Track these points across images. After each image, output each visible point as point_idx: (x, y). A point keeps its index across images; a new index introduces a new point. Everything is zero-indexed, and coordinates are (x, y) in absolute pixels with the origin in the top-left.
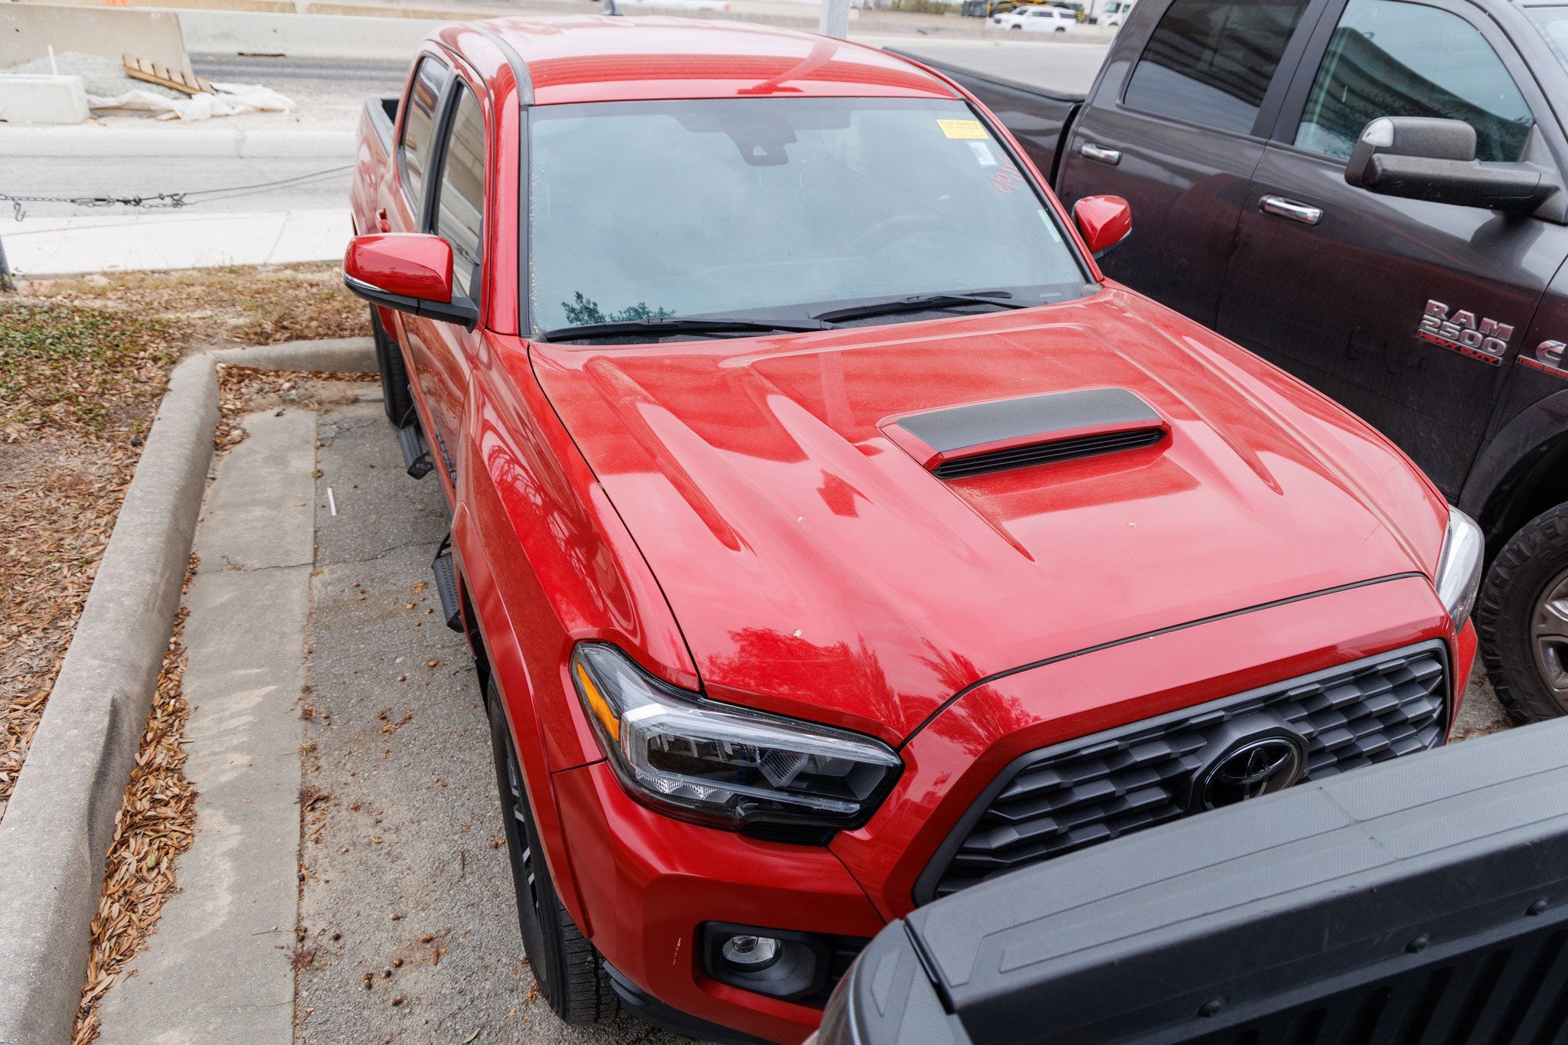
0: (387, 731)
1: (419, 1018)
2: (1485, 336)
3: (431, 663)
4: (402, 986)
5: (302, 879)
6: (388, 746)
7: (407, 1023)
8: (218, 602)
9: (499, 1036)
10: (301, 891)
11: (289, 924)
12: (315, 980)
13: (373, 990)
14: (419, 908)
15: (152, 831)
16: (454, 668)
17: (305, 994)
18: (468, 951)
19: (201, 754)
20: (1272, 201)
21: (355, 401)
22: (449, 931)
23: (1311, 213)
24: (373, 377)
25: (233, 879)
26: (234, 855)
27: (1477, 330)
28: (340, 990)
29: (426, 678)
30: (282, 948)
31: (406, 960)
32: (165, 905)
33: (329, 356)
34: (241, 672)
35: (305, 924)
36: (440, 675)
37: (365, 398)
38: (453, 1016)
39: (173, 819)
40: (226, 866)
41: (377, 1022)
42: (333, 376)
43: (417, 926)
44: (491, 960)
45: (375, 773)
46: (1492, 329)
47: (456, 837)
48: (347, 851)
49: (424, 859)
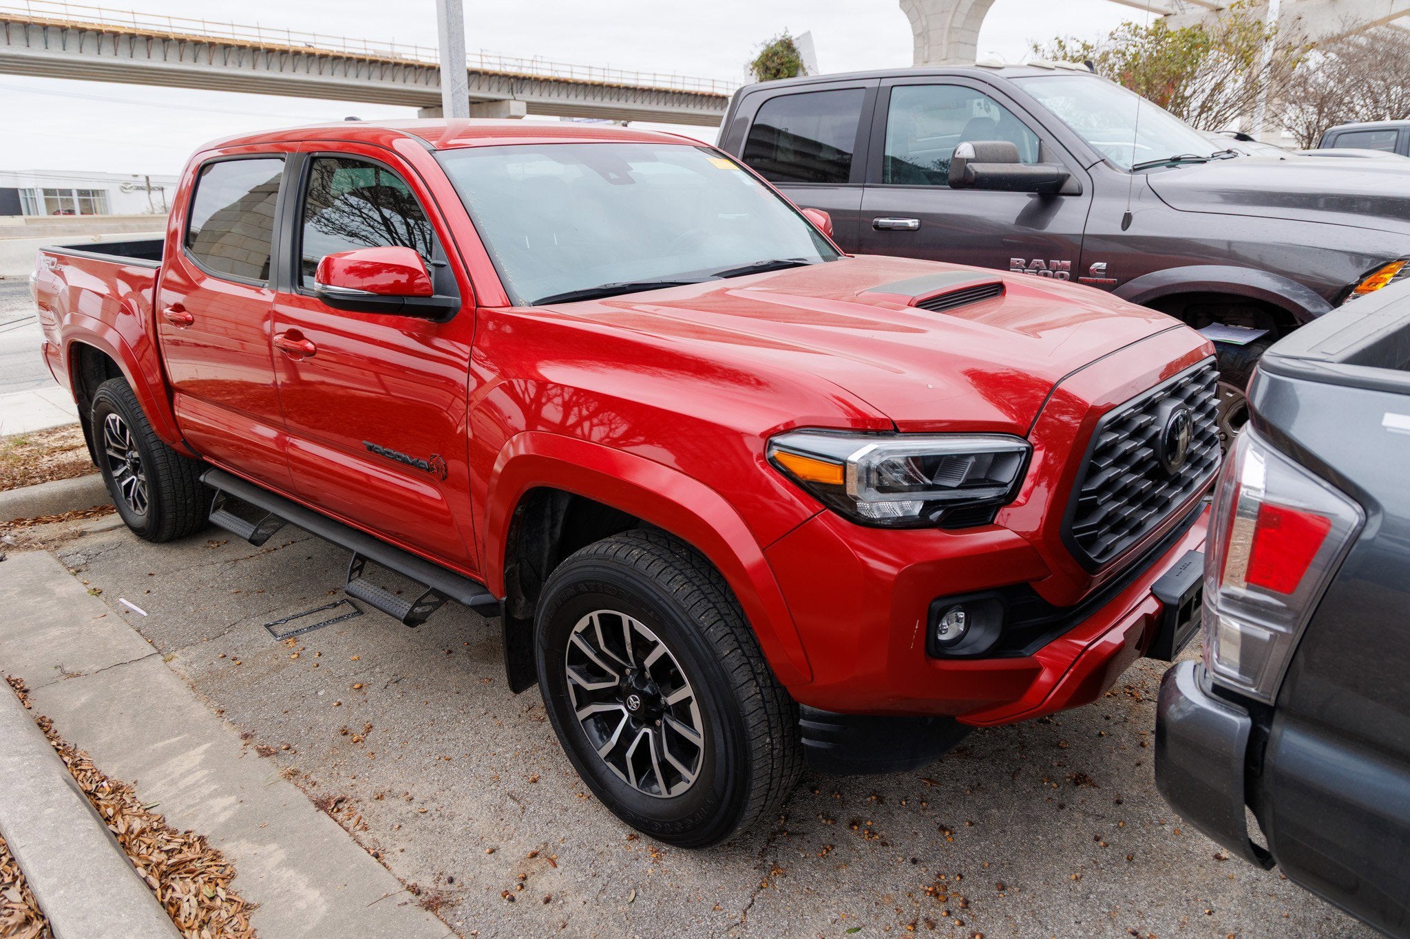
0: (357, 741)
1: (574, 903)
2: (1054, 271)
3: (356, 686)
4: (539, 891)
5: (377, 856)
6: (369, 750)
7: (567, 909)
8: (78, 704)
9: (653, 888)
10: (384, 865)
11: (396, 887)
12: (459, 913)
13: (517, 901)
14: (505, 839)
15: (186, 873)
16: (381, 685)
17: (459, 924)
18: (576, 849)
19: (177, 810)
20: (882, 221)
21: (82, 534)
22: (546, 844)
23: (912, 223)
24: (84, 514)
25: (306, 880)
26: (290, 863)
27: (1048, 269)
28: (489, 911)
29: (361, 698)
30: (406, 903)
31: (528, 873)
32: (251, 921)
34: (160, 745)
35: (411, 882)
36: (371, 692)
37: (92, 530)
38: (603, 891)
39: (199, 859)
40: (288, 873)
41: (542, 918)
42: (36, 521)
43: (515, 850)
44: (602, 848)
45: (373, 771)
46: (1057, 266)
47: (493, 787)
48: (400, 826)
49: (478, 809)
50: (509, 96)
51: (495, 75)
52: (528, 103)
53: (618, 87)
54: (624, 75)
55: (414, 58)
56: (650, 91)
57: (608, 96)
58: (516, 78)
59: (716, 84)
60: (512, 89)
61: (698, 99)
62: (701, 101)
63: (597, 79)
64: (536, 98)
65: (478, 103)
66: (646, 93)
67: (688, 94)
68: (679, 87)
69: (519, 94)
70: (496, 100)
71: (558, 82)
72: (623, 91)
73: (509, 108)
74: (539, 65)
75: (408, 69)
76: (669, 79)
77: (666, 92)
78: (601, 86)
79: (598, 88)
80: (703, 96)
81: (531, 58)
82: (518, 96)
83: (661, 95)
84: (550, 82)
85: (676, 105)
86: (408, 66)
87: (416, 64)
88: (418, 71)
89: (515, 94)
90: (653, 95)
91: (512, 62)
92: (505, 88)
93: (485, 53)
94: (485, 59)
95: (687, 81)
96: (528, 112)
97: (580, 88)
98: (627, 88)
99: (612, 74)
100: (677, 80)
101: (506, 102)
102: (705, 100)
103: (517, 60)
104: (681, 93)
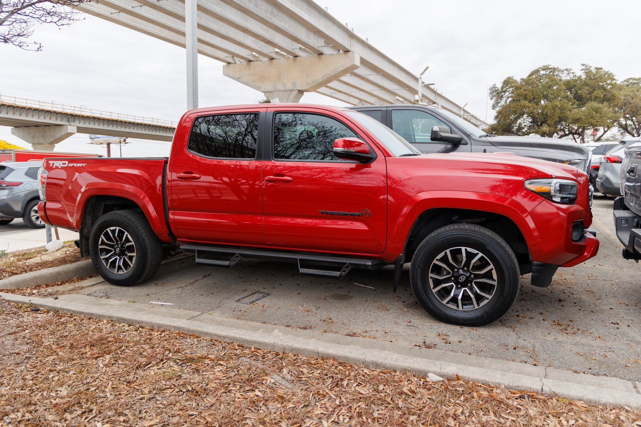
33: (42, 277)
50: (67, 123)
51: (60, 113)
52: (77, 127)
53: (126, 122)
54: (129, 117)
55: (14, 102)
56: (141, 124)
57: (120, 126)
58: (72, 115)
59: (173, 123)
60: (69, 120)
61: (165, 129)
62: (166, 130)
63: (115, 117)
64: (82, 125)
65: (49, 126)
66: (139, 125)
67: (160, 127)
68: (155, 123)
69: (73, 123)
70: (59, 125)
71: (94, 118)
72: (127, 124)
73: (67, 129)
74: (84, 110)
75: (10, 108)
76: (151, 120)
77: (149, 125)
78: (117, 121)
79: (115, 122)
80: (167, 128)
81: (80, 107)
82: (72, 124)
83: (147, 127)
84: (90, 118)
85: (154, 131)
86: (9, 106)
87: (15, 105)
88: (15, 109)
89: (70, 123)
90: (143, 126)
91: (69, 108)
92: (65, 120)
93: (54, 103)
94: (54, 106)
95: (159, 121)
96: (78, 132)
97: (105, 122)
98: (130, 123)
99: (122, 116)
100: (154, 120)
101: (65, 126)
102: (168, 130)
103: (71, 107)
104: (156, 126)
